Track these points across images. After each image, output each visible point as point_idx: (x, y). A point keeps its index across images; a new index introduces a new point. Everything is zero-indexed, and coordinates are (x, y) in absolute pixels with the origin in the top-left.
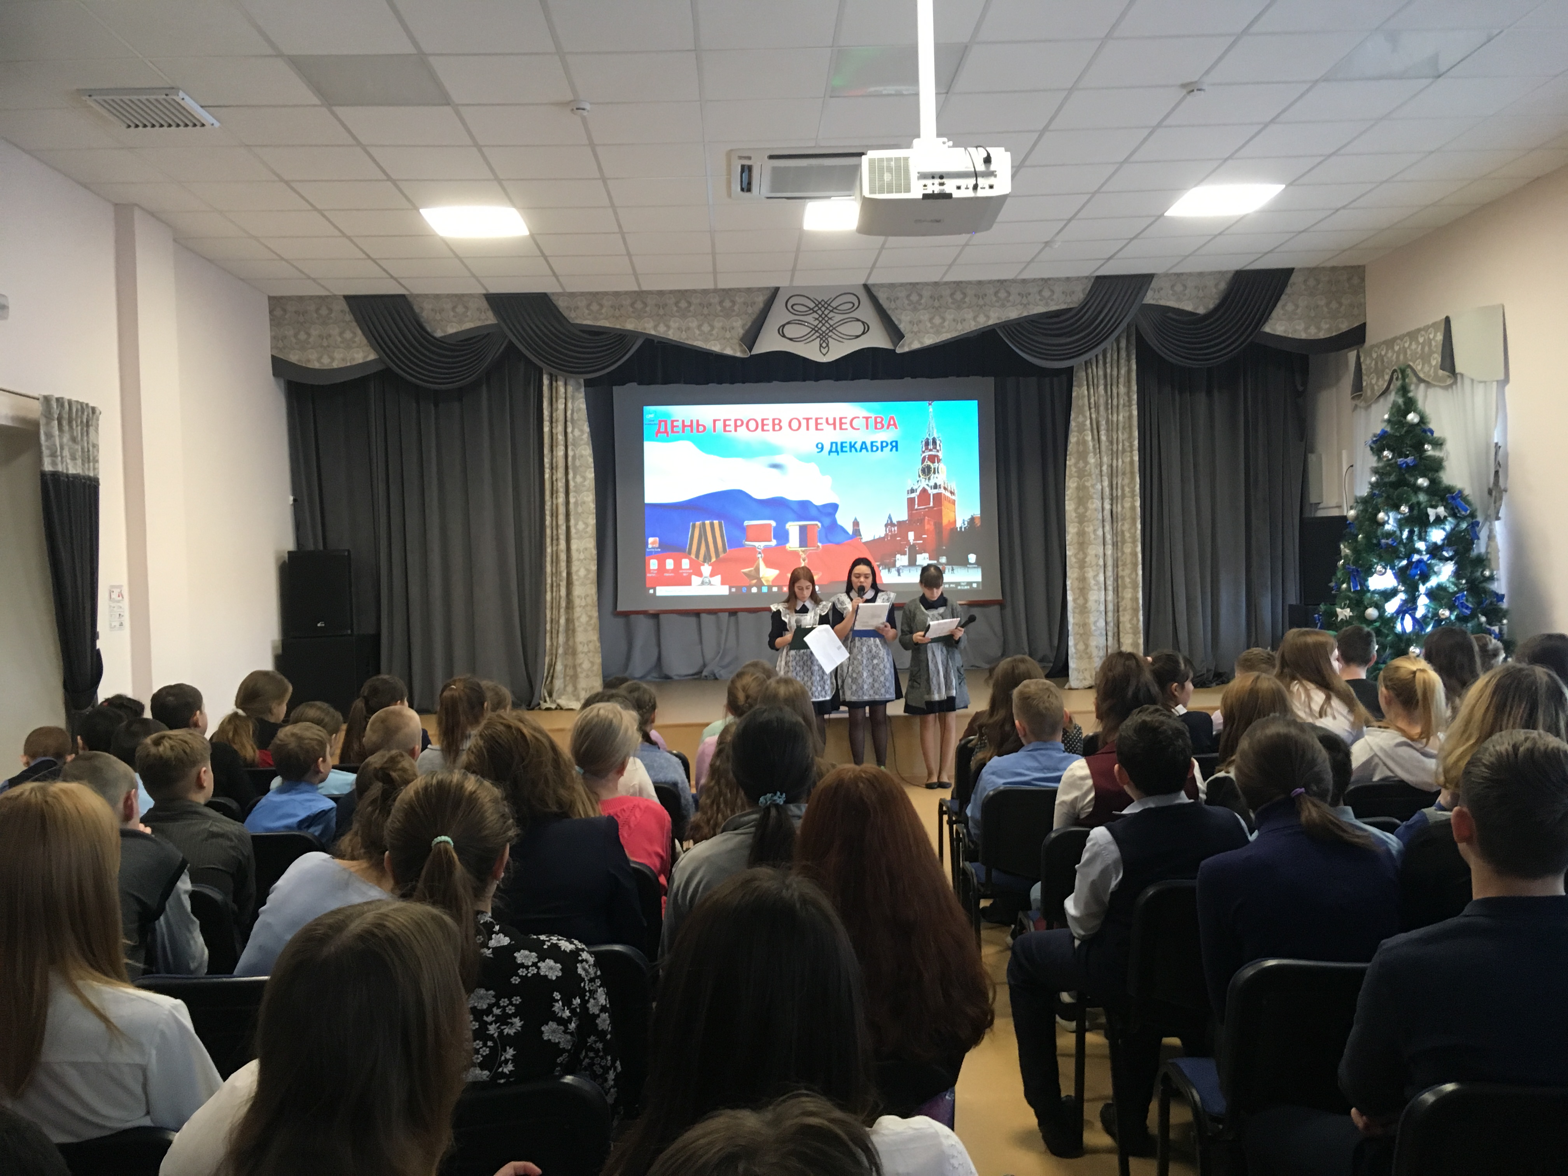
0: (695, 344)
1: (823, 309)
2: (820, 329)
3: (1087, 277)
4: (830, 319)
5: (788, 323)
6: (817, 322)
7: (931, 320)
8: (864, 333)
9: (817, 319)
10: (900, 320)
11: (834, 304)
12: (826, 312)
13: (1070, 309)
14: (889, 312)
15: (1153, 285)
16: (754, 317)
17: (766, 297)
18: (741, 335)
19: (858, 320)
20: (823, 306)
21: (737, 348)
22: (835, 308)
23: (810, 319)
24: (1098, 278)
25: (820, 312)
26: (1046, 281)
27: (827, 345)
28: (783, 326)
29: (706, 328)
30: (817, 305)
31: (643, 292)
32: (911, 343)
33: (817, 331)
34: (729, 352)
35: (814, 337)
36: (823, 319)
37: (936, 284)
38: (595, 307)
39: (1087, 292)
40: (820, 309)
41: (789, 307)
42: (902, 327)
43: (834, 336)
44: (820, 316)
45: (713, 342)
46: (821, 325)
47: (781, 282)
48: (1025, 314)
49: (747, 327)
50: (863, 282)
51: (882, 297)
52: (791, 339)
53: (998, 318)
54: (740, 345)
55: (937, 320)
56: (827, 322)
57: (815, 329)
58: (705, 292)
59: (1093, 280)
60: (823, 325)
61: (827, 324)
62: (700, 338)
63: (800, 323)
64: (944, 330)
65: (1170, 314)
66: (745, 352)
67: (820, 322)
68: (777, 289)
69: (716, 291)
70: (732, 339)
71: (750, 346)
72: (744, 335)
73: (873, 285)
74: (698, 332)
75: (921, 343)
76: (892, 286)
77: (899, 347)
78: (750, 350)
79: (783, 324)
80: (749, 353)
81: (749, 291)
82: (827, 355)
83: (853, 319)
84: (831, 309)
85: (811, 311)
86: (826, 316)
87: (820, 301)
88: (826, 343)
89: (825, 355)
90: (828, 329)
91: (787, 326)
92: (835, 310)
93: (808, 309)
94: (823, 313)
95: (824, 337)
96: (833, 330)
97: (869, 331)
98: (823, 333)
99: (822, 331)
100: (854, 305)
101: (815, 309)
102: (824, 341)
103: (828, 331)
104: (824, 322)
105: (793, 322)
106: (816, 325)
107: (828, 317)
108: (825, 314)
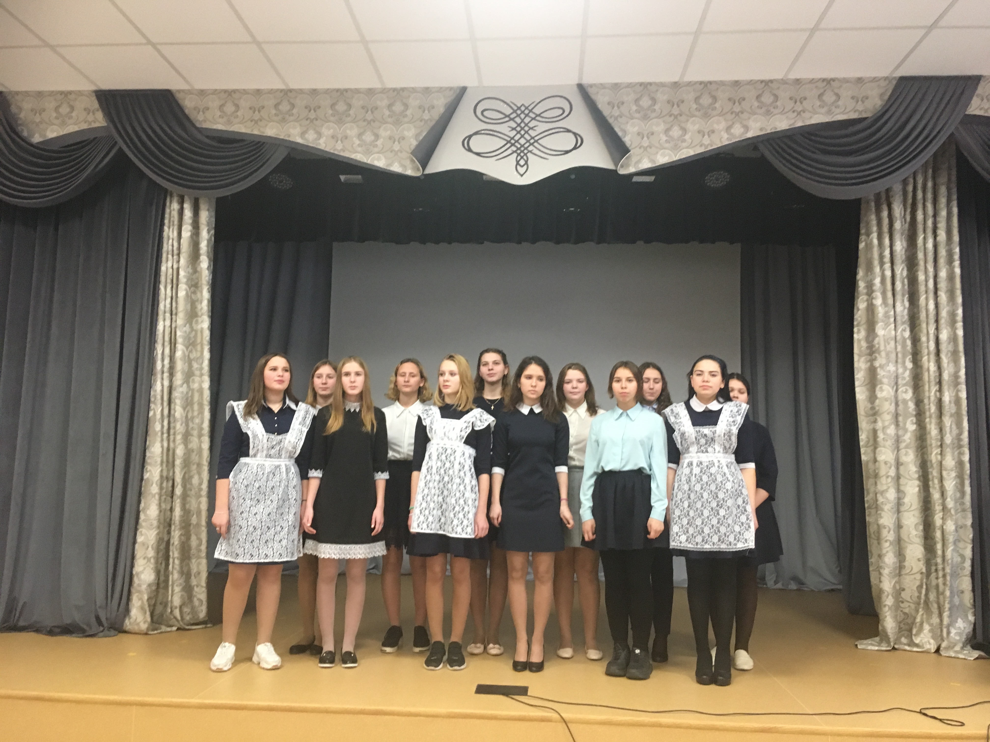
0: (353, 156)
1: (523, 116)
2: (517, 141)
3: (886, 79)
4: (531, 128)
5: (476, 133)
6: (514, 132)
7: (667, 131)
8: (575, 148)
9: (514, 129)
10: (625, 132)
11: (537, 111)
12: (527, 120)
13: (863, 119)
14: (611, 121)
15: (979, 90)
16: (431, 124)
17: (449, 100)
18: (413, 147)
19: (568, 131)
20: (523, 112)
21: (408, 163)
22: (539, 115)
23: (504, 128)
24: (903, 80)
25: (518, 120)
26: (828, 81)
27: (526, 162)
28: (470, 137)
29: (368, 137)
30: (515, 111)
31: (291, 91)
32: (639, 161)
33: (513, 145)
34: (396, 168)
35: (509, 151)
36: (521, 129)
37: (676, 85)
38: (229, 108)
39: (886, 97)
40: (518, 116)
41: (479, 113)
42: (627, 140)
43: (536, 151)
44: (519, 125)
45: (376, 156)
46: (518, 136)
47: (470, 82)
48: (799, 124)
49: (421, 138)
50: (576, 81)
51: (602, 101)
52: (478, 154)
53: (761, 129)
54: (412, 161)
55: (676, 132)
56: (526, 132)
57: (511, 142)
58: (370, 92)
59: (894, 82)
60: (522, 136)
61: (526, 136)
62: (359, 149)
63: (491, 133)
64: (685, 144)
66: (418, 170)
67: (519, 132)
68: (463, 90)
69: (384, 91)
70: (401, 152)
71: (424, 162)
72: (417, 147)
73: (591, 86)
74: (357, 142)
75: (652, 161)
76: (616, 87)
77: (622, 166)
78: (424, 166)
79: (469, 134)
80: (424, 170)
81: (427, 91)
82: (524, 176)
83: (562, 130)
84: (533, 116)
85: (507, 119)
86: (526, 125)
87: (519, 105)
88: (524, 160)
89: (522, 175)
90: (528, 141)
91: (474, 137)
92: (538, 118)
93: (503, 116)
94: (523, 121)
95: (522, 151)
96: (534, 142)
97: (583, 144)
98: (521, 147)
99: (520, 144)
100: (564, 111)
101: (512, 116)
102: (522, 157)
103: (528, 144)
104: (523, 132)
105: (483, 132)
106: (512, 136)
107: (528, 127)
108: (525, 123)
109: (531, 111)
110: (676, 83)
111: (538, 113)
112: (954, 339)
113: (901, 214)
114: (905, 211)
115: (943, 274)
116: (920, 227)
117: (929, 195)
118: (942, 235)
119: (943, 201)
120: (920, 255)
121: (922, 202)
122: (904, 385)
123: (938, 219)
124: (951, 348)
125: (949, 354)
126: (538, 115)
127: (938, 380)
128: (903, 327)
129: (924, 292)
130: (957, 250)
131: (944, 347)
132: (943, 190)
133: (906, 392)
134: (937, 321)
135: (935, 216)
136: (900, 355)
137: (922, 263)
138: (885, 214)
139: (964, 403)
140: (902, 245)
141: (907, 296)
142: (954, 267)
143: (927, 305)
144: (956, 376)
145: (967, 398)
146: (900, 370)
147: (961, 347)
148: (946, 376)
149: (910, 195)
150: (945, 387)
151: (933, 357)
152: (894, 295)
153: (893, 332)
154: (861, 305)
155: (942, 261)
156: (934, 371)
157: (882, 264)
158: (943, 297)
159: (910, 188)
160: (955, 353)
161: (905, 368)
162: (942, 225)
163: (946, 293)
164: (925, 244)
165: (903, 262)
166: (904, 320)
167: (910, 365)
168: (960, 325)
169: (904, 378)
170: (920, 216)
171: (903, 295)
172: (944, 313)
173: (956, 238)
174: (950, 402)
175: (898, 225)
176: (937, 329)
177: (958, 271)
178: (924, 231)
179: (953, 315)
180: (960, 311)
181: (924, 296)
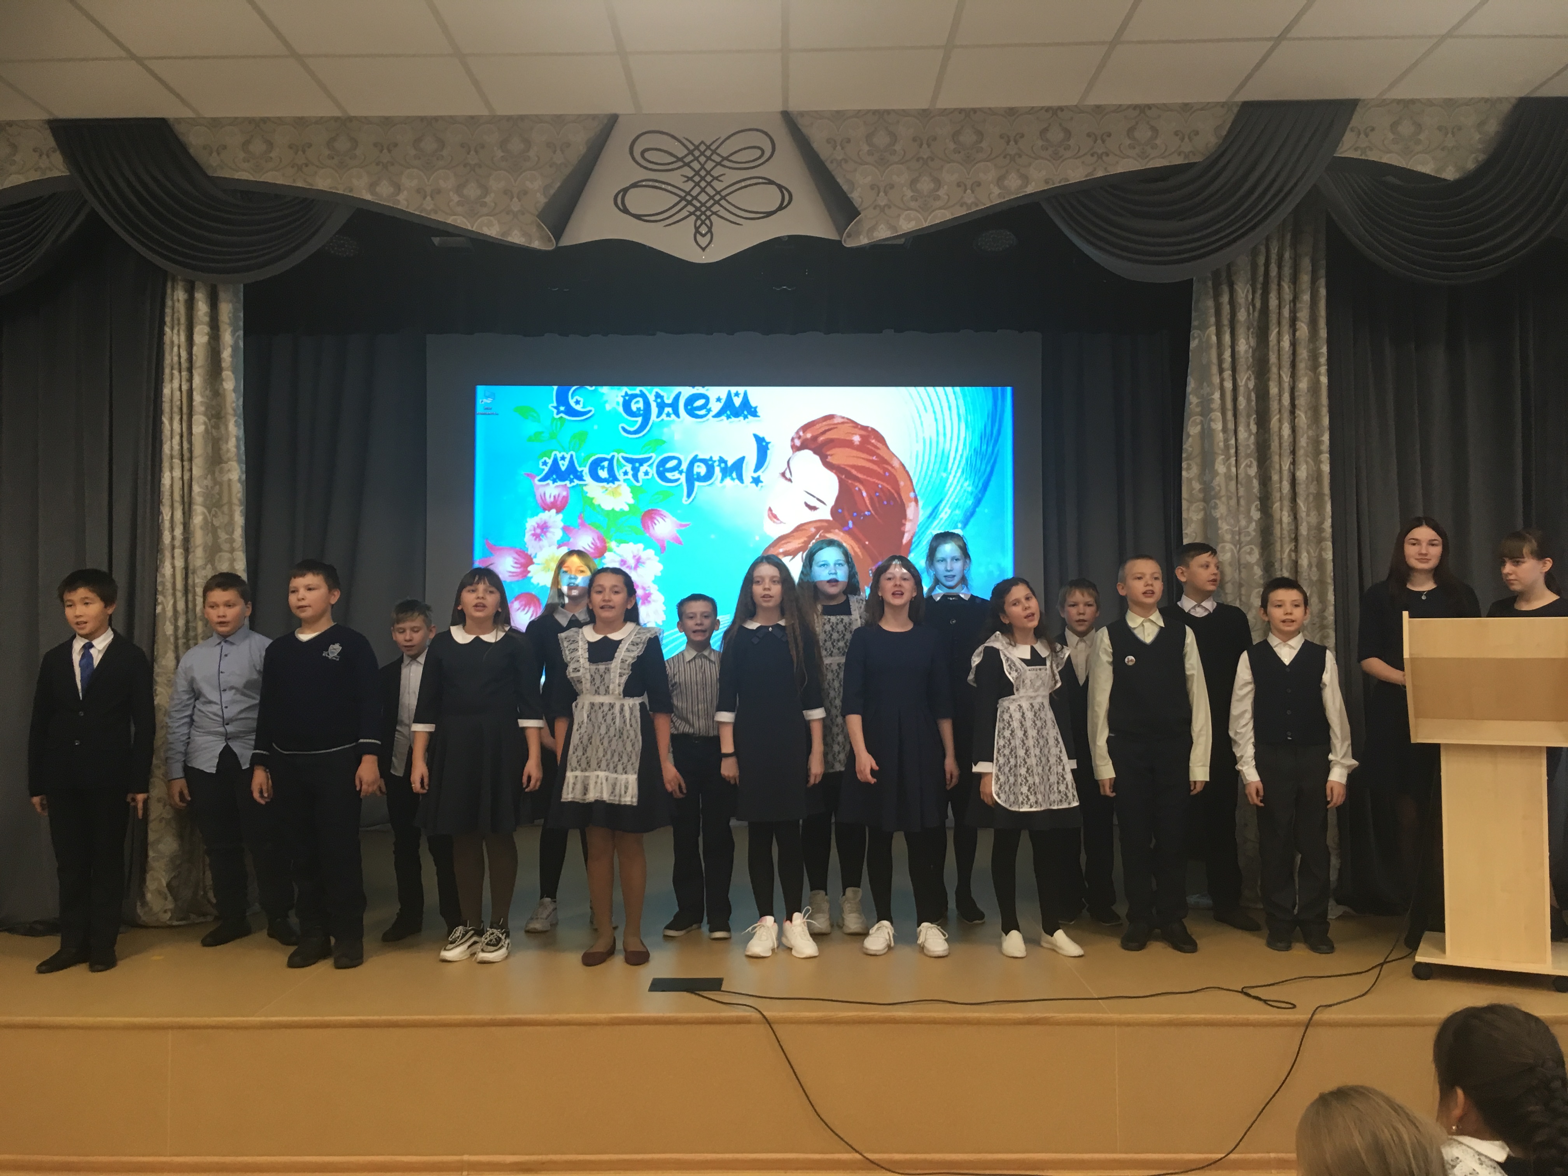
0: (450, 220)
1: (702, 159)
2: (695, 198)
3: (1223, 105)
4: (716, 178)
5: (635, 185)
6: (691, 184)
7: (913, 183)
8: (781, 208)
9: (690, 179)
10: (852, 184)
11: (724, 151)
12: (709, 165)
13: (1190, 166)
14: (831, 167)
15: (1355, 121)
16: (567, 171)
17: (591, 135)
18: (540, 206)
19: (771, 182)
20: (702, 153)
21: (534, 230)
22: (726, 159)
23: (676, 178)
24: (1248, 106)
25: (696, 166)
26: (1142, 109)
27: (710, 230)
28: (625, 191)
29: (472, 191)
30: (691, 152)
31: (351, 119)
32: (872, 229)
33: (689, 203)
34: (516, 238)
35: (684, 213)
36: (702, 178)
37: (924, 114)
38: (258, 147)
39: (1224, 133)
40: (696, 159)
42: (855, 196)
43: (723, 213)
44: (697, 173)
45: (485, 219)
46: (697, 190)
47: (621, 106)
48: (1100, 174)
49: (552, 192)
50: (781, 109)
51: (818, 138)
52: (638, 217)
53: (1047, 182)
54: (539, 226)
55: (925, 185)
56: (709, 184)
57: (686, 199)
58: (472, 121)
59: (1235, 110)
60: (703, 190)
61: (709, 190)
62: (459, 209)
63: (656, 185)
64: (938, 203)
65: (1390, 179)
66: (550, 240)
67: (697, 184)
68: (614, 119)
69: (494, 120)
70: (523, 214)
71: (558, 230)
72: (547, 205)
73: (802, 114)
74: (456, 198)
75: (893, 228)
76: (839, 116)
77: (849, 236)
78: (558, 237)
79: (624, 186)
80: (557, 242)
81: (559, 120)
82: (708, 250)
83: (761, 181)
84: (718, 159)
85: (680, 164)
86: (708, 173)
87: (697, 143)
88: (706, 225)
89: (703, 249)
90: (711, 198)
91: (632, 191)
92: (726, 163)
93: (674, 159)
94: (703, 167)
95: (704, 213)
96: (720, 200)
97: (792, 203)
98: (701, 207)
99: (700, 202)
100: (763, 152)
101: (687, 160)
102: (703, 222)
103: (711, 202)
104: (703, 184)
105: (644, 183)
106: (688, 190)
107: (712, 176)
108: (705, 170)
109: (714, 152)
110: (924, 110)
111: (725, 155)
112: (1317, 477)
113: (1247, 296)
114: (1254, 293)
115: (1303, 385)
116: (1273, 318)
117: (1287, 271)
118: (1303, 330)
119: (1305, 279)
120: (1273, 358)
121: (1275, 281)
122: (1249, 543)
123: (1298, 305)
124: (1313, 489)
125: (1311, 498)
126: (724, 159)
127: (1293, 536)
128: (1247, 461)
129: (1277, 411)
130: (1324, 350)
131: (1301, 490)
132: (1306, 263)
133: (1250, 553)
134: (1293, 452)
135: (1295, 300)
136: (1242, 502)
137: (1274, 370)
138: (1225, 299)
139: (1330, 567)
140: (1248, 343)
141: (1255, 416)
142: (1319, 374)
143: (1280, 429)
144: (1319, 528)
145: (1334, 560)
146: (1243, 523)
147: (1327, 490)
148: (1303, 530)
149: (1261, 270)
150: (1303, 545)
151: (1287, 503)
152: (1235, 416)
153: (1234, 470)
154: (1193, 429)
155: (1302, 366)
156: (1289, 523)
157: (1221, 371)
158: (1302, 418)
159: (1261, 260)
160: (1319, 496)
161: (1250, 519)
162: (1304, 314)
163: (1306, 413)
164: (1279, 342)
165: (1248, 368)
166: (1249, 451)
167: (1256, 515)
168: (1325, 457)
169: (1248, 534)
170: (1273, 302)
171: (1249, 416)
172: (1303, 441)
173: (1323, 333)
174: (1310, 565)
175: (1242, 316)
176: (1294, 463)
177: (1324, 380)
178: (1279, 323)
179: (1316, 442)
180: (1326, 438)
181: (1278, 416)
